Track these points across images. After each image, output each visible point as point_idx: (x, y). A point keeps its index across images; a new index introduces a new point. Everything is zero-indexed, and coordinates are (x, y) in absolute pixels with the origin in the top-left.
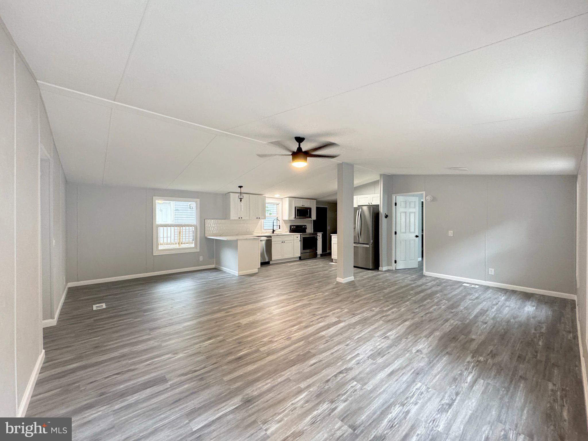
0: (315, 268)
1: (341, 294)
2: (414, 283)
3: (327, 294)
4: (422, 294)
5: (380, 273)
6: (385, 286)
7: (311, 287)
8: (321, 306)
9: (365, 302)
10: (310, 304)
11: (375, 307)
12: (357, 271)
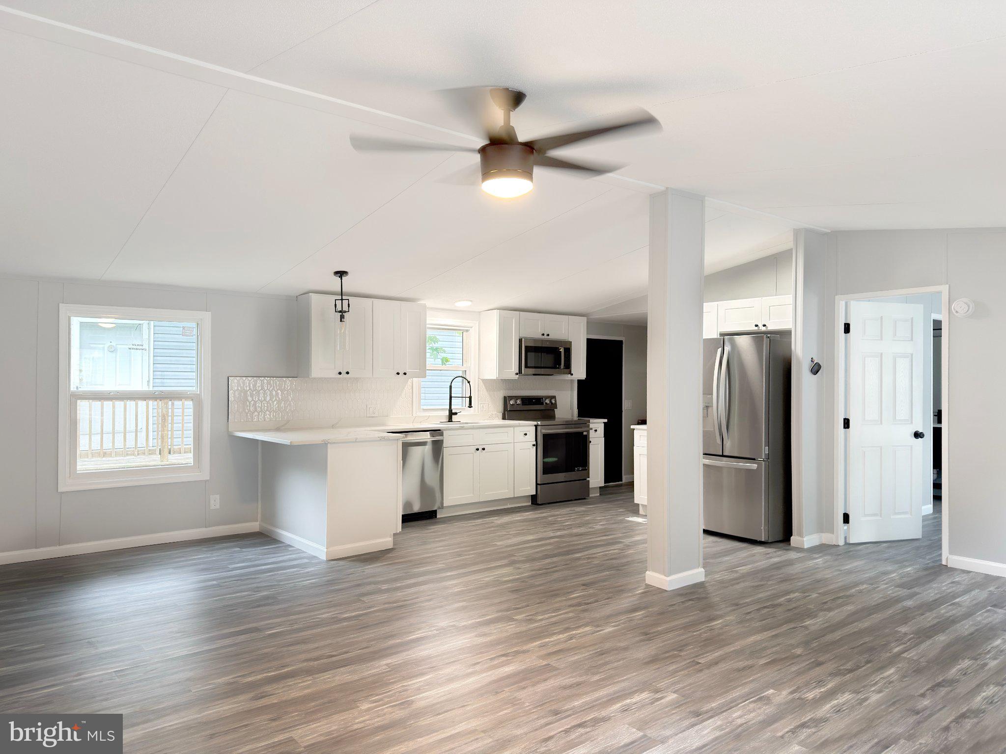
0: (577, 535)
1: (660, 633)
2: (911, 597)
3: (609, 629)
4: (942, 638)
5: (793, 555)
6: (811, 606)
7: (557, 605)
8: (584, 678)
9: (741, 664)
10: (548, 668)
11: (773, 685)
12: (718, 549)
